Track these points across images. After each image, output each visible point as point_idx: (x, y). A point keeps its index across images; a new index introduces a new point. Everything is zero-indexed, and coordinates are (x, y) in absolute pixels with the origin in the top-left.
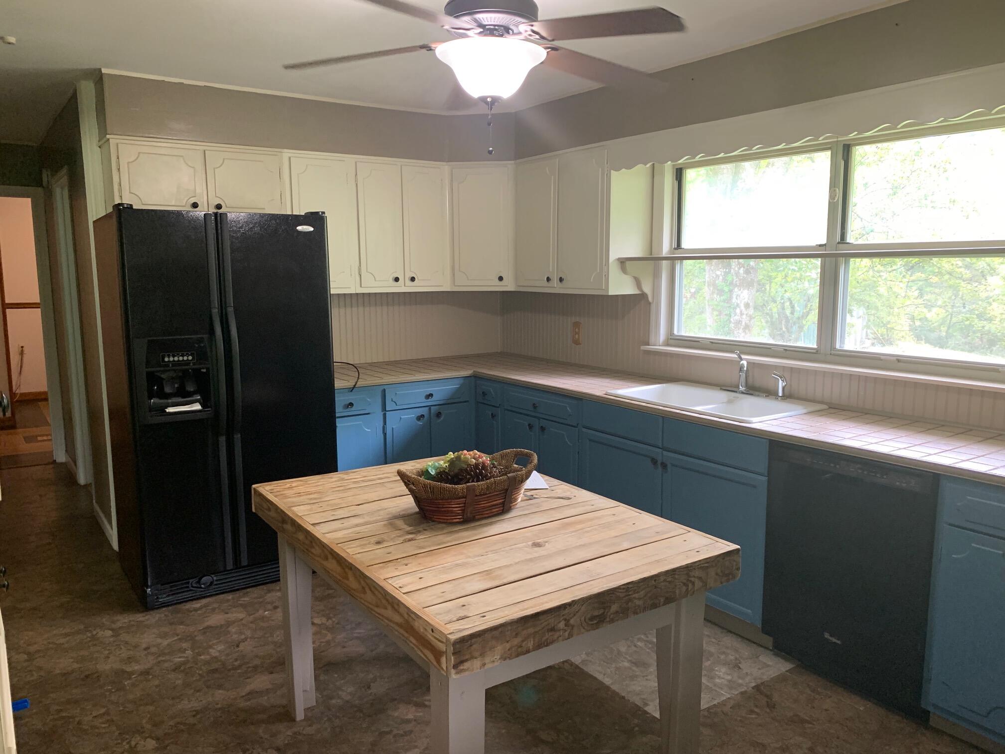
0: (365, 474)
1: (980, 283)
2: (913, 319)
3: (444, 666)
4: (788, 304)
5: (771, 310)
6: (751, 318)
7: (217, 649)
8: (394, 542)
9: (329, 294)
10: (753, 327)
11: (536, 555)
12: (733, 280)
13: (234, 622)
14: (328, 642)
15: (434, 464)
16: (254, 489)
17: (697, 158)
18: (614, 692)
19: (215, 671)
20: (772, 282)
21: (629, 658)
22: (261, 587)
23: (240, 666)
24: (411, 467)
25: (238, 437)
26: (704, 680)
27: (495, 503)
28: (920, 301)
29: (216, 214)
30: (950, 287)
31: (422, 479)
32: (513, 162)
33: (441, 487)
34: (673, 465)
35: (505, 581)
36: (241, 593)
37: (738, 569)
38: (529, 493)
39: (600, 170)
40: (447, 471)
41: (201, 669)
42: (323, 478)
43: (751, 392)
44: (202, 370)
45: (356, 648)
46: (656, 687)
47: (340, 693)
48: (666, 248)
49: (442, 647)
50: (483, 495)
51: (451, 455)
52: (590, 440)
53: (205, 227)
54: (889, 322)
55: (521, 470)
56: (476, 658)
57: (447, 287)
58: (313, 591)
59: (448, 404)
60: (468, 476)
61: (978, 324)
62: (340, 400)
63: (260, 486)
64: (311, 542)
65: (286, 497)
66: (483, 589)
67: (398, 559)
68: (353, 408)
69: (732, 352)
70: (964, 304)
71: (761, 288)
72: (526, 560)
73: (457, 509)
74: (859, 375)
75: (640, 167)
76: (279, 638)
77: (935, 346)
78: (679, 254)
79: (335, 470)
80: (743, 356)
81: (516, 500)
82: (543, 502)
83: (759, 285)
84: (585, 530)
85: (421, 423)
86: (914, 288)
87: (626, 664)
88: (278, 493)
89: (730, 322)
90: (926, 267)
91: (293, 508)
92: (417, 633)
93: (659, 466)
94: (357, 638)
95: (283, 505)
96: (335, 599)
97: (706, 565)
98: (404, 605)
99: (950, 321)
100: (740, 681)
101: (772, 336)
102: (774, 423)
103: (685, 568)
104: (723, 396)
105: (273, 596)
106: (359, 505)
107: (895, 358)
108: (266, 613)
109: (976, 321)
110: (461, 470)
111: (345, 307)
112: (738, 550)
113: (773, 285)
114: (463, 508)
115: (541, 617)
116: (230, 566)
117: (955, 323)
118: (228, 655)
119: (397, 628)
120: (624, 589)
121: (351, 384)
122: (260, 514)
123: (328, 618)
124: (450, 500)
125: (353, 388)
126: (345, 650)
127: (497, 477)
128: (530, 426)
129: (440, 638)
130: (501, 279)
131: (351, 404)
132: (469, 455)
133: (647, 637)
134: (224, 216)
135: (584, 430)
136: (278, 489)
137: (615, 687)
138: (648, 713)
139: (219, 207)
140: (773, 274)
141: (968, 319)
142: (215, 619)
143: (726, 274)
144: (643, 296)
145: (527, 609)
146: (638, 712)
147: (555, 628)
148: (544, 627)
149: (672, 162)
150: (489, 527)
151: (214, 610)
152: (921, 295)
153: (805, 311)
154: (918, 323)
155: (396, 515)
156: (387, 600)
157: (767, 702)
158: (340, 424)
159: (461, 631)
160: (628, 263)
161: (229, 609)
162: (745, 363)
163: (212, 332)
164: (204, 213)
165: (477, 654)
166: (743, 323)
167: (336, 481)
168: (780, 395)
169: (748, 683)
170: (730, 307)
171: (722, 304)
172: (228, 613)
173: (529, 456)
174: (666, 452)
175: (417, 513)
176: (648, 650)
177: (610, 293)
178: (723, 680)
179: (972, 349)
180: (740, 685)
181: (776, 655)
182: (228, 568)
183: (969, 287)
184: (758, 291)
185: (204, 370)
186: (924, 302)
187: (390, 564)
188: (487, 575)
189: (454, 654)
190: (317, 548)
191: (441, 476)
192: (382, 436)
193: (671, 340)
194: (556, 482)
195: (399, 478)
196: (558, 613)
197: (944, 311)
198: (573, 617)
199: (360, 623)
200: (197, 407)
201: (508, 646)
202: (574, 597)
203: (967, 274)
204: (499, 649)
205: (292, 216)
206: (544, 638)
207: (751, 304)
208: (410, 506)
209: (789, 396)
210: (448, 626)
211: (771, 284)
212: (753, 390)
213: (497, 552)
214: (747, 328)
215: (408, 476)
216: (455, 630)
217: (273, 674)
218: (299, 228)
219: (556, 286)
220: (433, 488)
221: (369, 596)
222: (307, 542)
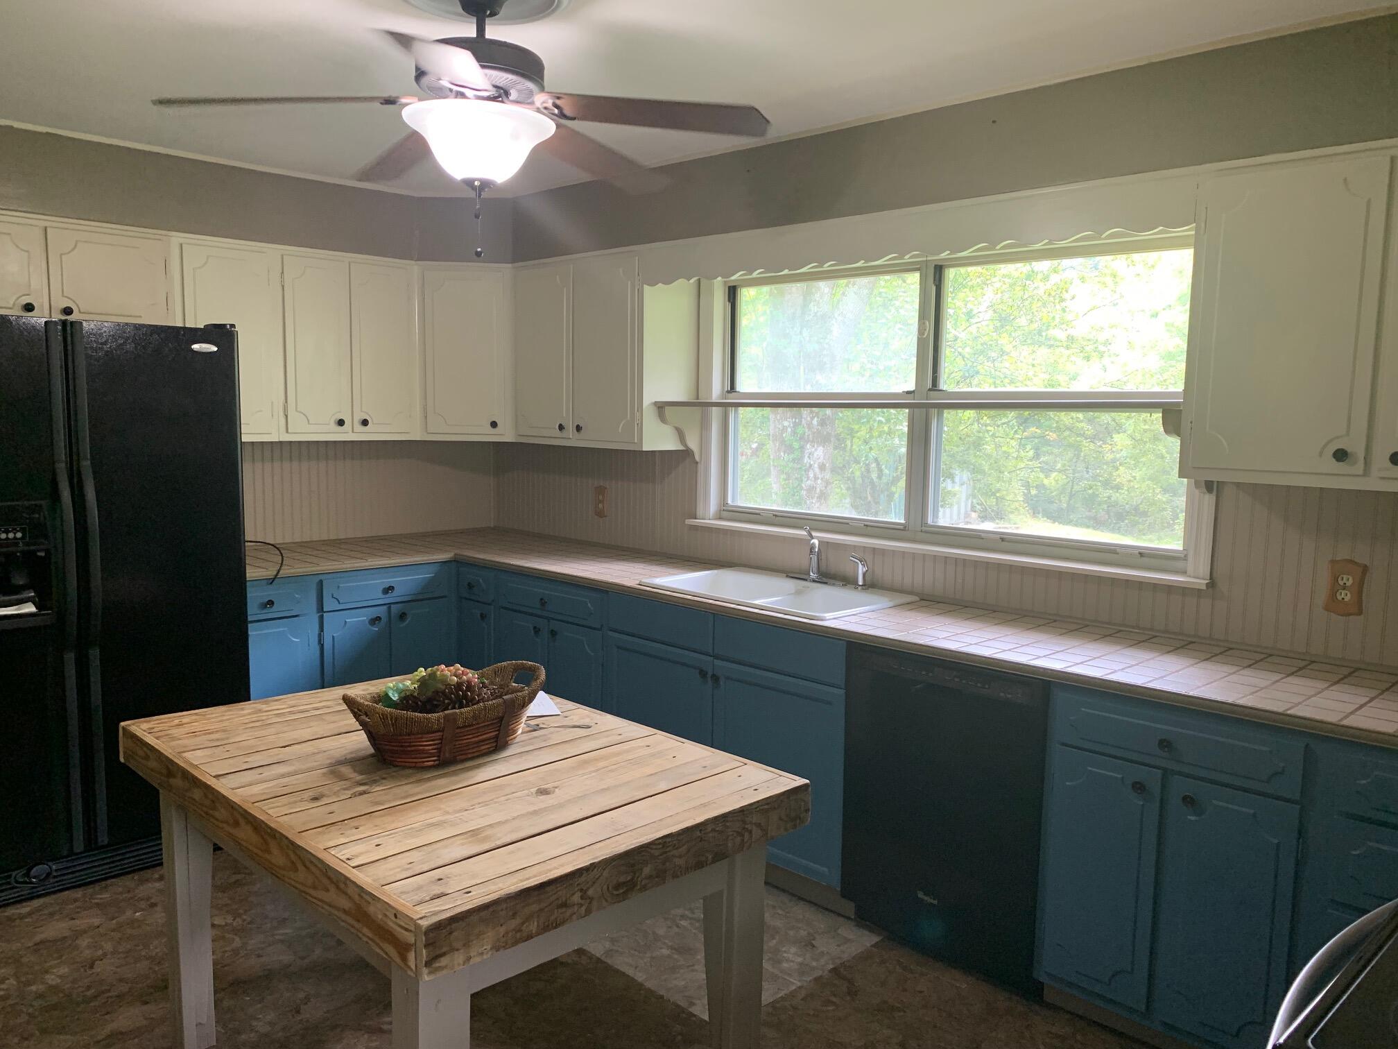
0: (293, 703)
1: (1105, 443)
2: (1027, 485)
3: (412, 964)
4: (874, 465)
5: (853, 473)
6: (828, 483)
7: (58, 974)
8: (339, 796)
9: (239, 442)
10: (829, 496)
11: (543, 806)
12: (804, 433)
13: (85, 932)
14: (236, 952)
15: (394, 686)
16: (124, 728)
17: (755, 275)
18: (649, 991)
19: (54, 1007)
20: (854, 437)
21: (670, 944)
22: (130, 876)
23: (95, 997)
24: (361, 691)
25: (95, 653)
26: (766, 965)
27: (484, 737)
28: (1036, 464)
29: (64, 323)
30: (1070, 445)
31: (379, 706)
32: (510, 265)
33: (407, 718)
34: (727, 678)
35: (499, 843)
36: (97, 887)
37: (807, 811)
38: (533, 722)
39: (629, 283)
40: (416, 694)
41: (32, 1006)
42: (230, 710)
43: (825, 580)
44: (39, 554)
45: (279, 956)
46: (704, 979)
47: (254, 1023)
48: (716, 390)
49: (410, 938)
50: (470, 726)
51: (421, 672)
52: (618, 647)
53: (47, 340)
54: (999, 490)
55: (522, 690)
56: (457, 950)
57: (416, 434)
58: (213, 877)
59: (418, 600)
60: (446, 701)
61: (1105, 494)
62: (254, 597)
63: (133, 724)
64: (213, 802)
65: (173, 739)
66: (467, 855)
67: (344, 820)
68: (275, 608)
69: (801, 528)
70: (1087, 468)
71: (840, 444)
72: (528, 813)
73: (430, 748)
74: (956, 558)
75: (681, 282)
76: (158, 950)
77: (1054, 522)
78: (733, 400)
79: (247, 698)
80: (814, 534)
81: (515, 732)
82: (552, 733)
83: (838, 440)
84: (610, 768)
85: (377, 629)
86: (1029, 447)
87: (665, 952)
88: (160, 734)
89: (802, 489)
90: (1042, 421)
91: (185, 755)
92: (373, 921)
93: (709, 679)
94: (282, 941)
95: (170, 751)
96: (246, 888)
97: (766, 807)
98: (354, 883)
99: (1072, 488)
100: (814, 964)
101: (855, 507)
102: (853, 619)
103: (741, 811)
104: (791, 585)
105: (150, 888)
106: (285, 747)
107: (998, 536)
108: (137, 914)
109: (1101, 489)
110: (436, 692)
111: (263, 460)
112: (806, 785)
113: (855, 440)
114: (439, 746)
115: (548, 889)
116: (79, 846)
117: (1079, 491)
118: (75, 981)
119: (344, 916)
120: (660, 844)
121: (271, 573)
122: (132, 765)
123: (236, 915)
124: (420, 736)
125: (273, 580)
126: (263, 959)
127: (488, 701)
128: (537, 630)
129: (407, 926)
130: (494, 425)
131: (271, 603)
132: (448, 670)
133: (693, 913)
134: (78, 327)
135: (610, 633)
136: (161, 727)
137: (649, 985)
138: (695, 1016)
139: (68, 311)
140: (856, 427)
141: (1091, 488)
142: (55, 929)
143: (796, 425)
144: (686, 454)
145: (528, 879)
146: (682, 1015)
147: (568, 902)
148: (553, 902)
149: (723, 278)
150: (477, 771)
151: (52, 914)
152: (1037, 456)
153: (895, 475)
154: (1034, 492)
155: (341, 759)
156: (329, 878)
157: (848, 988)
158: (254, 632)
159: (435, 913)
160: (668, 409)
161: (78, 912)
162: (816, 542)
163: (55, 496)
164: (46, 320)
165: (456, 945)
166: (818, 490)
167: (250, 714)
168: (860, 583)
169: (823, 966)
170: (801, 468)
171: (791, 465)
172: (74, 919)
173: (533, 671)
174: (719, 661)
175: (372, 756)
176: (694, 931)
177: (645, 448)
178: (792, 964)
179: (1097, 524)
180: (813, 969)
181: (859, 925)
182: (76, 850)
183: (1092, 446)
184: (836, 448)
185: (42, 554)
186: (1039, 465)
187: (333, 828)
188: (472, 836)
189: (426, 946)
190: (222, 810)
191: (407, 702)
192: (318, 648)
193: (725, 512)
194: (570, 705)
195: (345, 707)
196: (571, 882)
197: (1064, 477)
198: (592, 886)
199: (285, 920)
200: (30, 608)
201: (502, 930)
202: (593, 859)
203: (1089, 429)
204: (490, 936)
205: (184, 328)
206: (552, 918)
207: (827, 465)
208: (361, 746)
209: (871, 585)
210: (418, 908)
211: (852, 440)
212: (827, 577)
213: (487, 805)
214: (823, 496)
215: (360, 704)
216: (428, 913)
217: (149, 1005)
218: (196, 347)
219: (571, 437)
220: (396, 719)
221: (302, 875)
222: (207, 802)
